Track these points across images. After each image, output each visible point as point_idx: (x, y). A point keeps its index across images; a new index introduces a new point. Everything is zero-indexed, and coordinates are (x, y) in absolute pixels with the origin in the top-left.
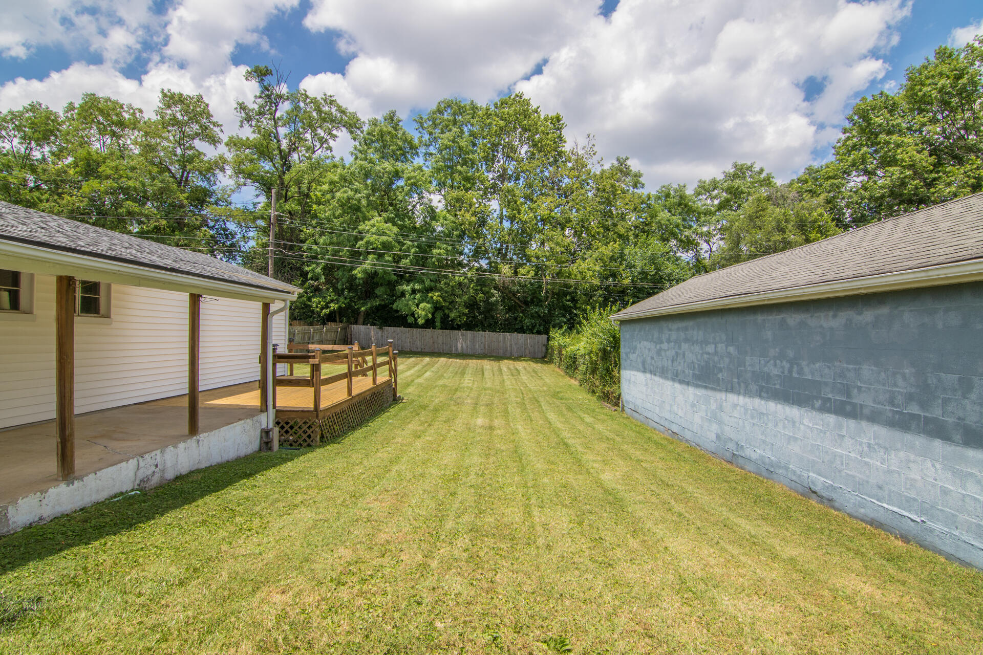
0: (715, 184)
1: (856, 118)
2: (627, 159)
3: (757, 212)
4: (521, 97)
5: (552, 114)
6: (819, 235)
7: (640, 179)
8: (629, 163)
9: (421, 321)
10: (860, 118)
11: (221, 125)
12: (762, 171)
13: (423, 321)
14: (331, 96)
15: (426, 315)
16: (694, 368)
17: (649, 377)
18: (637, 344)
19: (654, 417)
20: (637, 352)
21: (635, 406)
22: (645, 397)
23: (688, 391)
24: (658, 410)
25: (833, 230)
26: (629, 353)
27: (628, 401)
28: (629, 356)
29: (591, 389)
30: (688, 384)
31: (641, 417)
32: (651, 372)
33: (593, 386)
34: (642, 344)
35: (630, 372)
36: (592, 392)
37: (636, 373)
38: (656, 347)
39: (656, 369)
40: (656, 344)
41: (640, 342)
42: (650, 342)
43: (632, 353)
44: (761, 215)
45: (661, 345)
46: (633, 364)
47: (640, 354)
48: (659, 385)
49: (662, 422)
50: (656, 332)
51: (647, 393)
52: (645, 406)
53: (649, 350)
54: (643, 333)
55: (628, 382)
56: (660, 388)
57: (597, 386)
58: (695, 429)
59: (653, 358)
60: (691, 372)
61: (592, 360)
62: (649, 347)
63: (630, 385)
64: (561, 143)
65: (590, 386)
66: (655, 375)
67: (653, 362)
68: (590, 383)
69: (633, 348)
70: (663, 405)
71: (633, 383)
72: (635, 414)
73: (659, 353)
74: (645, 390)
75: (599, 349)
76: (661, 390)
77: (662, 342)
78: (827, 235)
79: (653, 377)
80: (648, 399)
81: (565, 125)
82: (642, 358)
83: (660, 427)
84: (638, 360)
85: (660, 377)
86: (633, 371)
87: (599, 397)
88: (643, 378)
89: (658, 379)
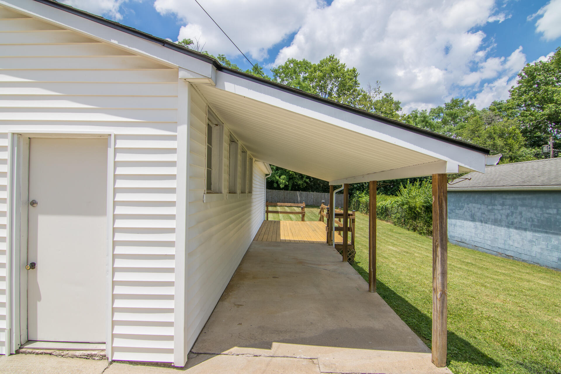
0: (440, 110)
2: (391, 94)
4: (333, 58)
5: (351, 68)
6: (513, 141)
7: (399, 105)
8: (392, 96)
9: (282, 186)
10: (526, 74)
12: (468, 102)
13: (283, 186)
15: (285, 183)
16: (533, 221)
17: (478, 224)
18: (464, 205)
19: (484, 246)
20: (464, 209)
21: (461, 239)
22: (473, 235)
23: (525, 234)
24: (489, 242)
25: (521, 138)
26: (454, 209)
27: (453, 236)
28: (454, 211)
29: (411, 228)
30: (525, 230)
31: (468, 246)
32: (481, 221)
33: (414, 226)
34: (470, 205)
35: (455, 220)
36: (412, 230)
37: (463, 221)
38: (487, 208)
39: (488, 220)
40: (488, 206)
41: (468, 204)
42: (481, 204)
43: (458, 210)
44: (479, 130)
45: (494, 207)
46: (460, 216)
47: (467, 210)
48: (491, 229)
49: (495, 250)
50: (487, 199)
51: (476, 233)
52: (474, 240)
53: (480, 209)
54: (471, 199)
55: (453, 226)
56: (492, 230)
57: (420, 226)
58: (533, 254)
59: (484, 214)
60: (529, 223)
61: (414, 212)
62: (479, 207)
63: (455, 227)
64: (356, 84)
65: (410, 226)
66: (486, 223)
67: (484, 216)
68: (410, 224)
69: (459, 207)
70: (496, 240)
71: (459, 226)
72: (461, 243)
73: (491, 211)
74: (473, 230)
75: (423, 206)
76: (494, 232)
77: (494, 205)
78: (518, 141)
79: (483, 224)
80: (477, 236)
81: (358, 74)
82: (470, 213)
83: (492, 252)
84: (466, 213)
85: (492, 224)
86: (459, 219)
87: (424, 233)
88: (471, 224)
89: (490, 226)
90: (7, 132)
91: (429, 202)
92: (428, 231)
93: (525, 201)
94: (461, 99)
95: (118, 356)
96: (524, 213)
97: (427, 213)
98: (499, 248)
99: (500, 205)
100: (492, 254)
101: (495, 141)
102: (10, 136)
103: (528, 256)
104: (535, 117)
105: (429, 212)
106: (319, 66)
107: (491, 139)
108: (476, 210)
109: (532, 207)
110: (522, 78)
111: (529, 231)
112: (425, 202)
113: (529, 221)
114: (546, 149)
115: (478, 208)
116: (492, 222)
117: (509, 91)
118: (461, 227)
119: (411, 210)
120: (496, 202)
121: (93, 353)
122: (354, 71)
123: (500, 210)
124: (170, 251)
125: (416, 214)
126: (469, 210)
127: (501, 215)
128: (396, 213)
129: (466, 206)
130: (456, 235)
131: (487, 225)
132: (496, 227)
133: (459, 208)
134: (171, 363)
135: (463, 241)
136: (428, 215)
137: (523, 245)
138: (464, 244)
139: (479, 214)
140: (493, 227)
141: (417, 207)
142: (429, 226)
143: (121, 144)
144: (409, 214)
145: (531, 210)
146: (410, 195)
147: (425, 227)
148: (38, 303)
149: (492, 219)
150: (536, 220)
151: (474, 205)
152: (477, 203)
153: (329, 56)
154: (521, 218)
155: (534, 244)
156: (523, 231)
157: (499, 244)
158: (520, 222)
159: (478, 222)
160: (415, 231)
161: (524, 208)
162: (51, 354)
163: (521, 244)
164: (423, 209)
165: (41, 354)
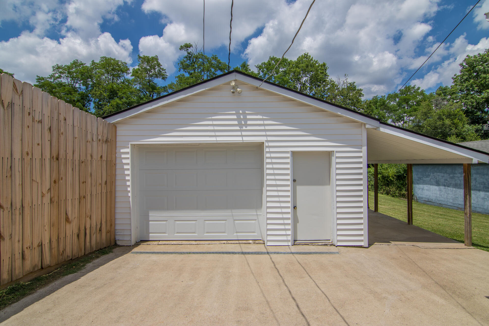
0: (396, 96)
1: (464, 64)
3: (429, 111)
4: (307, 56)
5: (321, 63)
6: (458, 121)
7: (362, 92)
8: (355, 84)
10: (466, 64)
11: (165, 70)
12: (419, 88)
14: (216, 56)
16: (485, 184)
17: (442, 188)
18: (430, 174)
19: (447, 204)
20: (431, 177)
21: (428, 199)
22: (438, 196)
23: (479, 193)
24: (451, 201)
25: (465, 119)
26: (422, 177)
27: (421, 197)
28: (422, 178)
29: (385, 192)
30: (479, 190)
31: (434, 204)
32: (445, 186)
33: (387, 191)
34: (435, 174)
35: (423, 185)
36: (386, 194)
37: (429, 186)
38: (449, 176)
39: (450, 184)
40: (449, 174)
41: (433, 173)
42: (444, 173)
43: (425, 178)
44: (431, 112)
45: (454, 175)
46: (427, 182)
47: (433, 178)
48: (452, 191)
49: (455, 205)
50: (449, 170)
51: (441, 194)
52: (439, 199)
53: (443, 176)
54: (436, 169)
55: (421, 190)
56: (454, 192)
57: (393, 191)
58: (485, 207)
59: (447, 180)
60: (482, 186)
61: (387, 180)
62: (443, 175)
63: (423, 191)
64: (326, 76)
65: (383, 191)
66: (449, 187)
67: (447, 181)
68: (384, 190)
69: (426, 175)
70: (457, 199)
71: (426, 189)
72: (428, 202)
73: (452, 178)
74: (438, 193)
75: (395, 175)
76: (455, 193)
77: (455, 174)
78: (462, 121)
79: (446, 187)
80: (442, 196)
81: (327, 68)
82: (436, 180)
83: (454, 207)
84: (432, 180)
85: (453, 187)
86: (426, 185)
87: (396, 196)
88: (436, 188)
89: (452, 189)
90: (289, 151)
91: (400, 172)
92: (400, 194)
93: (478, 171)
94: (413, 86)
95: (339, 244)
96: (478, 179)
97: (398, 181)
98: (459, 204)
99: (459, 174)
100: (454, 209)
101: (444, 122)
102: (290, 152)
103: (482, 209)
104: (475, 99)
105: (400, 180)
106: (297, 63)
107: (441, 119)
108: (440, 177)
109: (484, 175)
110: (463, 67)
111: (482, 191)
112: (397, 173)
113: (482, 185)
114: (486, 128)
115: (441, 176)
116: (453, 186)
117: (452, 78)
118: (428, 190)
119: (383, 179)
120: (456, 172)
121: (327, 243)
122: (324, 65)
123: (459, 177)
124: (361, 199)
125: (389, 182)
126: (434, 177)
127: (460, 181)
128: (370, 181)
129: (432, 174)
130: (424, 196)
131: (449, 188)
132: (456, 189)
133: (426, 177)
134: (362, 246)
135: (430, 200)
136: (399, 182)
137: (477, 201)
138: (431, 203)
139: (442, 180)
140: (454, 189)
141: (389, 176)
142: (401, 191)
143: (338, 155)
144: (382, 181)
145: (483, 177)
146: (383, 167)
147: (398, 191)
148: (297, 224)
149: (453, 184)
150: (487, 184)
151: (438, 174)
152: (441, 172)
153: (304, 54)
154: (476, 182)
155: (486, 200)
156: (477, 192)
157: (459, 202)
158: (475, 186)
159: (442, 186)
160: (388, 195)
161: (478, 176)
162: (308, 245)
163: (476, 201)
164: (395, 177)
165: (304, 245)
